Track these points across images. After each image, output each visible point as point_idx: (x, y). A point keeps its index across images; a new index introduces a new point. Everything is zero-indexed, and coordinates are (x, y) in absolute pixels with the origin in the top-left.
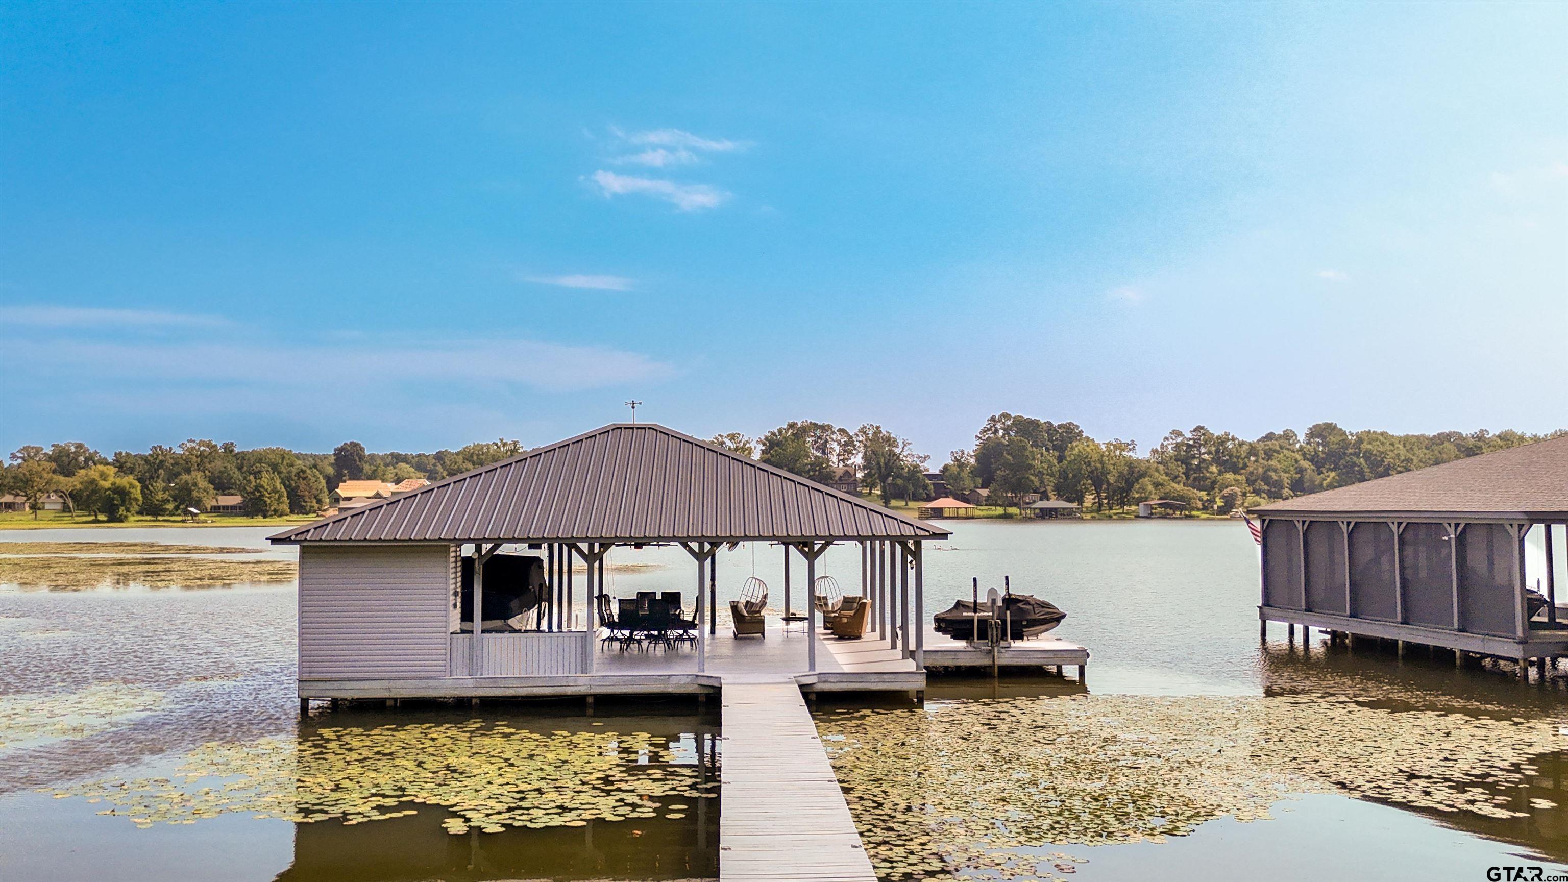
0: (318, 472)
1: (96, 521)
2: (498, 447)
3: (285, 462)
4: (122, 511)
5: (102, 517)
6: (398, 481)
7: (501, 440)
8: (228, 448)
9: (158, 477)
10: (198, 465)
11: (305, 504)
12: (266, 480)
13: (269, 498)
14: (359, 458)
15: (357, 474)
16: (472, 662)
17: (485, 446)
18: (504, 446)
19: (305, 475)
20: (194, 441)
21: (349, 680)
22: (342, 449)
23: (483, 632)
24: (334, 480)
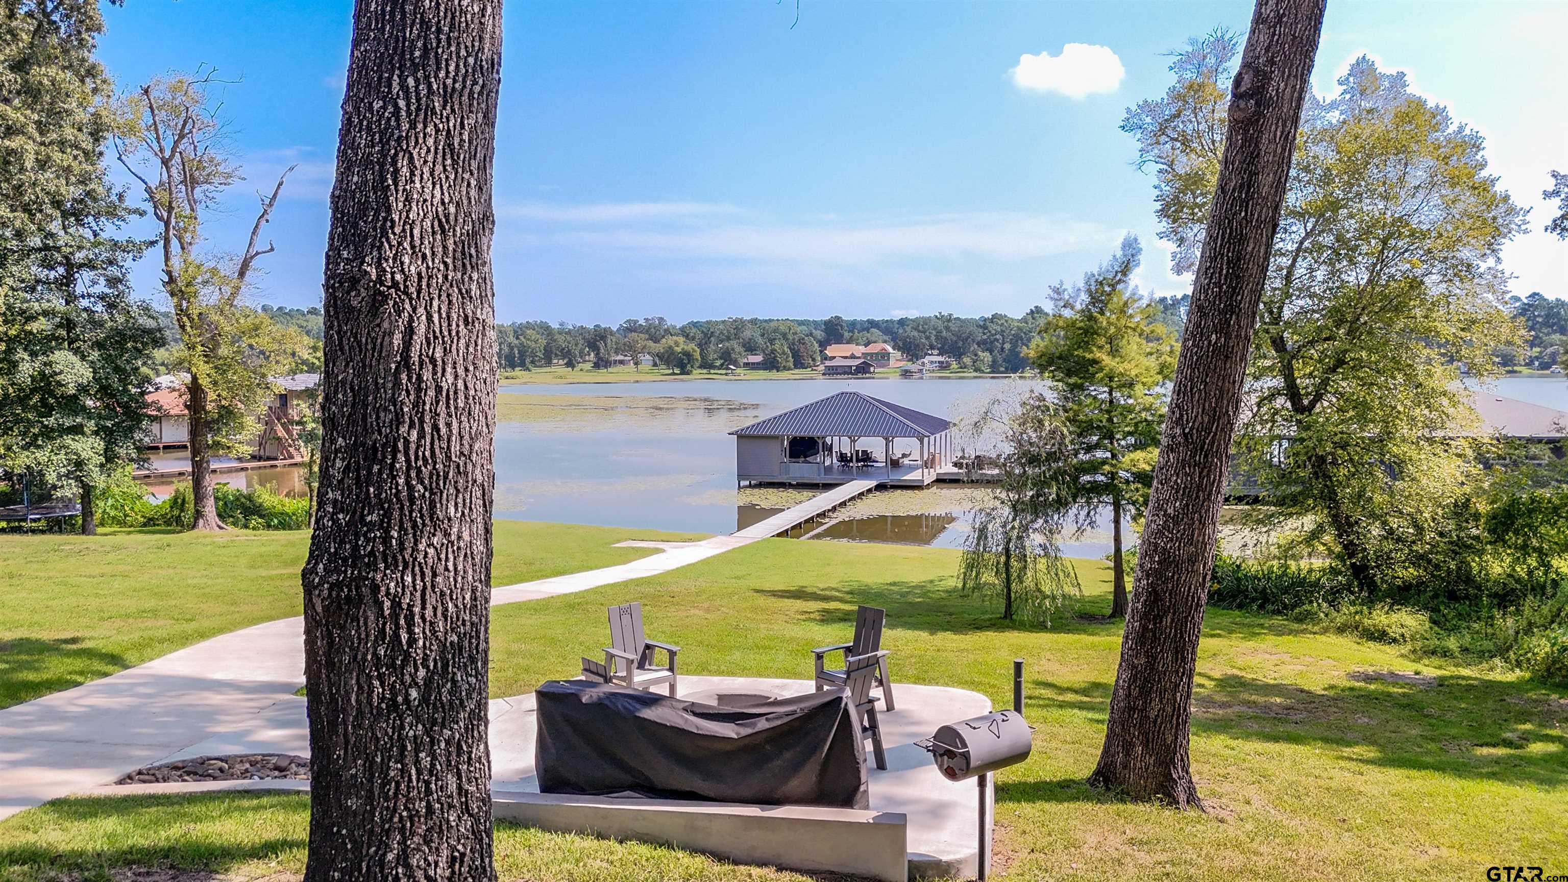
0: (813, 338)
1: (674, 374)
3: (791, 330)
4: (689, 367)
5: (677, 371)
6: (866, 345)
8: (754, 321)
10: (734, 335)
11: (804, 362)
12: (779, 345)
13: (779, 358)
14: (842, 328)
15: (839, 340)
16: (787, 473)
19: (804, 341)
20: (732, 317)
21: (750, 475)
22: (829, 321)
24: (823, 344)
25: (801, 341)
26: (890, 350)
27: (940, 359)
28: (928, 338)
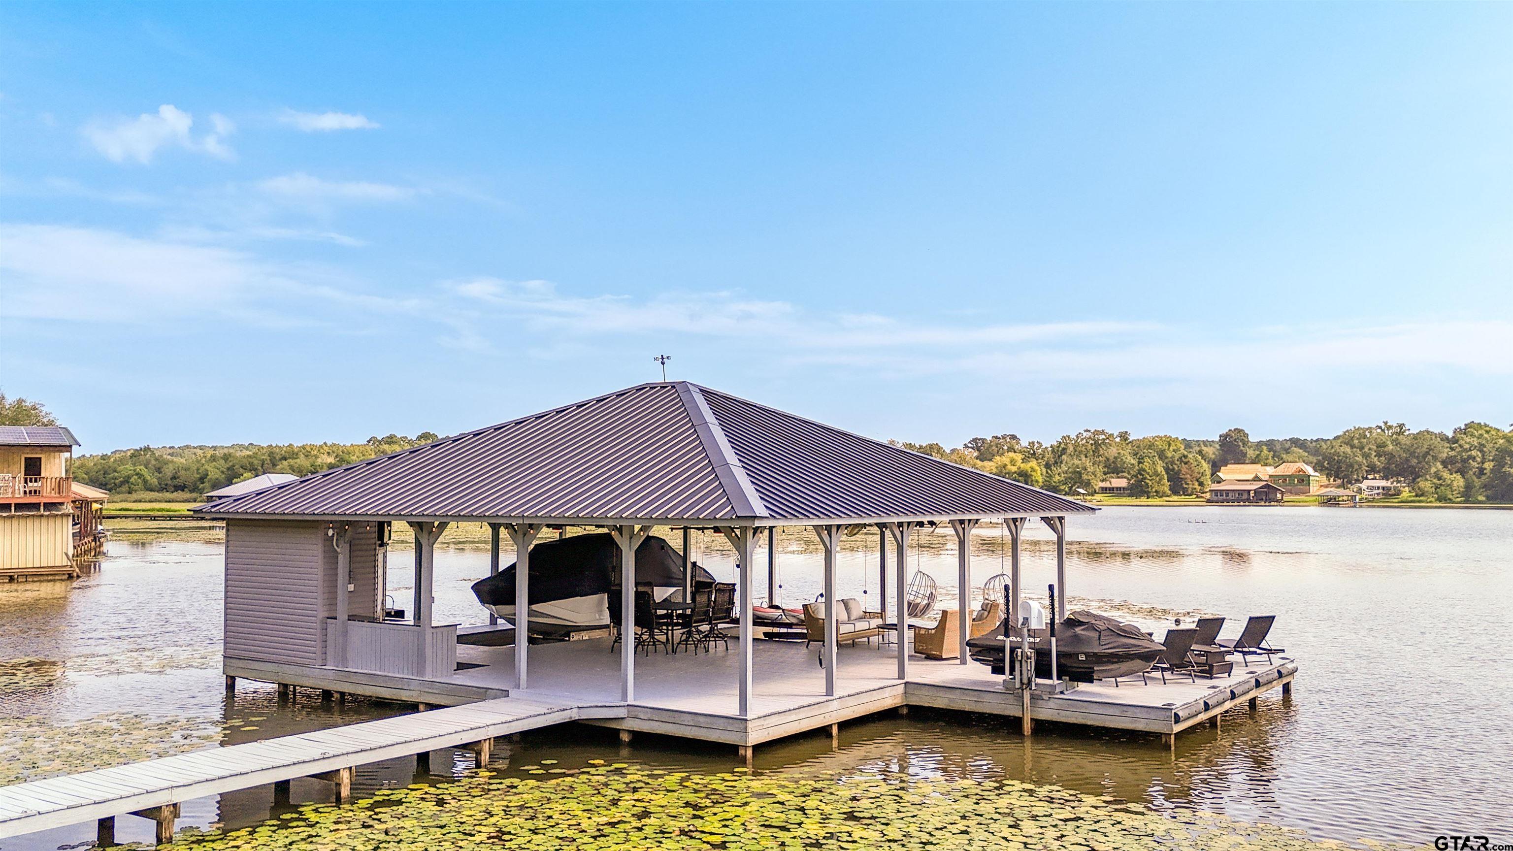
0: (1200, 457)
2: (1383, 431)
3: (1171, 449)
6: (1279, 466)
7: (1386, 423)
8: (1124, 436)
9: (1061, 462)
10: (1093, 451)
11: (1186, 486)
12: (1147, 464)
13: (1150, 480)
14: (1244, 444)
15: (1240, 459)
17: (1367, 429)
18: (1388, 430)
19: (1186, 460)
20: (1089, 431)
21: (252, 660)
22: (1226, 436)
23: (351, 618)
24: (1216, 466)
25: (1183, 459)
26: (1309, 470)
27: (1383, 483)
28: (1366, 456)
